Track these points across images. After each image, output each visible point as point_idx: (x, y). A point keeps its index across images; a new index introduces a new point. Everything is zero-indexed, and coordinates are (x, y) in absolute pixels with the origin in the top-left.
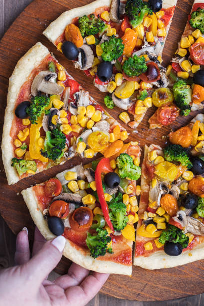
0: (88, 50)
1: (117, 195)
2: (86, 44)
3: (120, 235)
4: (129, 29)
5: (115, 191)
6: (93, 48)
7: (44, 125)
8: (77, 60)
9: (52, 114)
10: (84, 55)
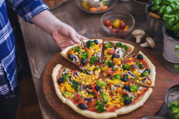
0: (76, 57)
1: (100, 93)
2: (75, 55)
3: (106, 105)
4: (89, 50)
5: (99, 92)
6: (78, 56)
7: (69, 82)
8: (73, 60)
9: (70, 77)
10: (75, 58)
